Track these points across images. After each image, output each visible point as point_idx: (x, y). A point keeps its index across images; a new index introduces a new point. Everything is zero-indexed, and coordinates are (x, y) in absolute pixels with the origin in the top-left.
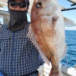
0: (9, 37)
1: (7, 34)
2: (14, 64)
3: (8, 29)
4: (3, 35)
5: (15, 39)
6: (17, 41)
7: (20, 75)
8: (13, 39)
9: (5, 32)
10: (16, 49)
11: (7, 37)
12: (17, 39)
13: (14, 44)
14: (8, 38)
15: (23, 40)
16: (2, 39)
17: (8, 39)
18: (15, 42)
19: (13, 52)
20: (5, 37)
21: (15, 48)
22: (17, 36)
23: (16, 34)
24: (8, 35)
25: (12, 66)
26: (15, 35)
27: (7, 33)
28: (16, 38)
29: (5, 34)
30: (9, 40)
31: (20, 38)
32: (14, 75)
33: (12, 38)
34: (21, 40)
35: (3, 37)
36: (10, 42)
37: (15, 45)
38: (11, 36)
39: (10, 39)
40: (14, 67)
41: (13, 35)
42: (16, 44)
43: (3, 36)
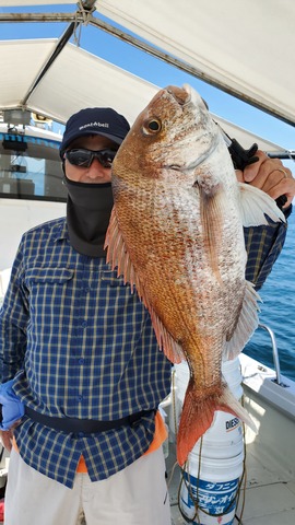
0: (67, 273)
1: (59, 262)
2: (81, 377)
3: (60, 242)
4: (44, 263)
5: (86, 284)
6: (93, 294)
7: (90, 417)
8: (78, 285)
9: (49, 251)
10: (90, 322)
11: (58, 273)
12: (94, 285)
13: (83, 303)
14: (61, 278)
15: (118, 288)
16: (38, 277)
17: (62, 284)
18: (88, 298)
19: (81, 332)
20: (50, 273)
21: (86, 317)
22: (95, 276)
23: (92, 265)
24: (62, 266)
25: (74, 382)
26: (88, 268)
27: (56, 258)
28: (90, 280)
29: (51, 262)
30: (65, 287)
31: (104, 284)
32: (80, 417)
33: (75, 280)
34: (108, 289)
35: (43, 273)
36: (68, 292)
37: (87, 308)
38: (72, 271)
39: (69, 283)
40: (81, 388)
41: (80, 268)
42: (92, 303)
43: (40, 269)
